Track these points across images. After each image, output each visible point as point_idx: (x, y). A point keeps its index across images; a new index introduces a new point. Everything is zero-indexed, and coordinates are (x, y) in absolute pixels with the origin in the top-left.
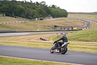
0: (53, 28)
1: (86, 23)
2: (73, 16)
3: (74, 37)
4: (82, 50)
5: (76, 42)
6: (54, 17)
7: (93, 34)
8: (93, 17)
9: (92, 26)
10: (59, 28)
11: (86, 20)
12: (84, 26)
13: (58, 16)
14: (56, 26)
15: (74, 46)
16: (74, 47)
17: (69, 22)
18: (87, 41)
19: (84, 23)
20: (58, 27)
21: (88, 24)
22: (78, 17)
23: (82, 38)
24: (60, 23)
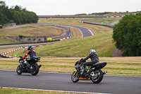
0: (17, 39)
1: (65, 31)
2: (46, 21)
3: (48, 52)
4: (60, 70)
5: (51, 59)
6: (18, 24)
7: (75, 46)
8: (75, 22)
9: (75, 34)
10: (26, 40)
11: (64, 26)
12: (63, 35)
13: (24, 22)
14: (21, 37)
15: (48, 64)
16: (48, 66)
17: (41, 30)
18: (67, 57)
19: (62, 30)
20: (25, 37)
21: (69, 32)
22: (52, 22)
23: (59, 52)
24: (27, 32)
